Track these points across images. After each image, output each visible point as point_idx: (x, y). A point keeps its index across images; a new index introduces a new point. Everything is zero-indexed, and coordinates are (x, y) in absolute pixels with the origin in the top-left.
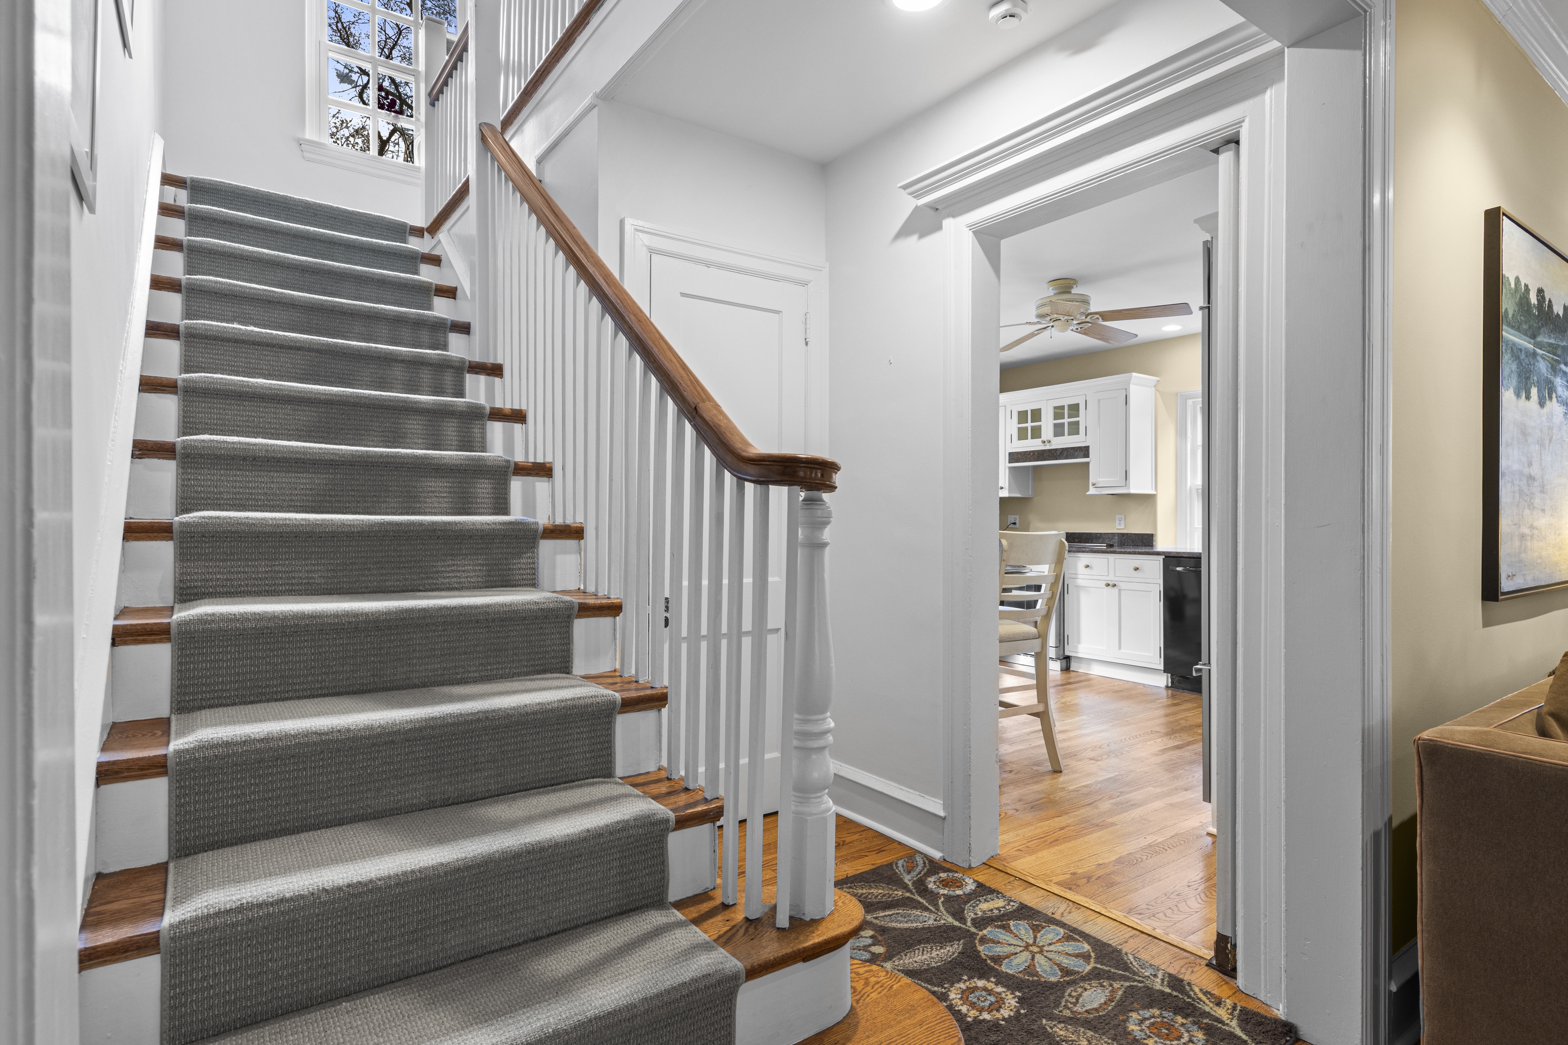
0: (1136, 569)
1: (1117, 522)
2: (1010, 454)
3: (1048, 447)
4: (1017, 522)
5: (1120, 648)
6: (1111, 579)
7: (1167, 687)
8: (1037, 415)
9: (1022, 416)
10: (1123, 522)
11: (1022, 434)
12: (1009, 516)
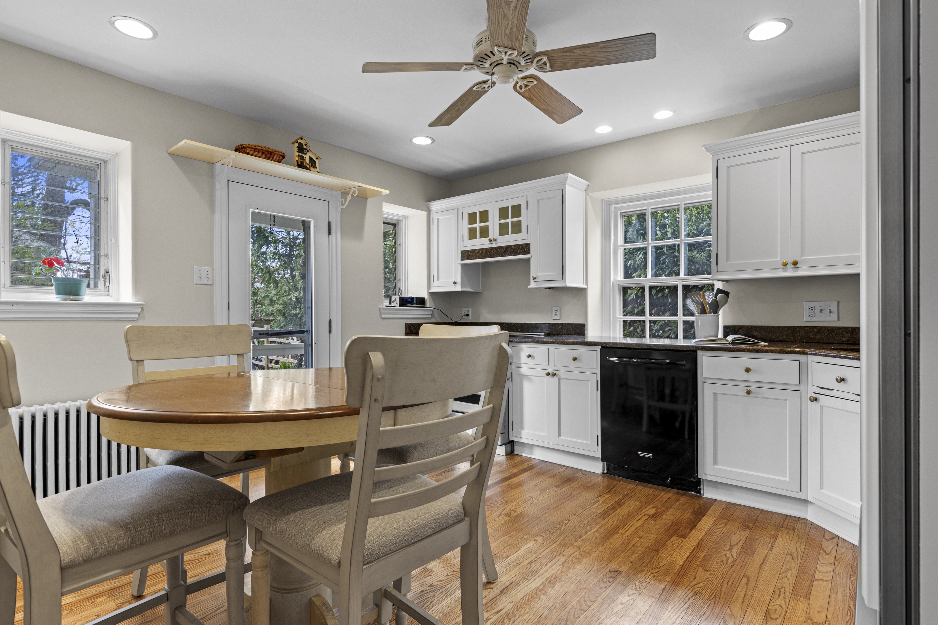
0: (575, 359)
1: (554, 313)
2: (462, 252)
3: (494, 245)
4: (470, 314)
5: (559, 435)
6: (551, 368)
7: (603, 473)
8: (484, 215)
9: (472, 217)
10: (558, 314)
11: (472, 234)
12: (463, 309)
